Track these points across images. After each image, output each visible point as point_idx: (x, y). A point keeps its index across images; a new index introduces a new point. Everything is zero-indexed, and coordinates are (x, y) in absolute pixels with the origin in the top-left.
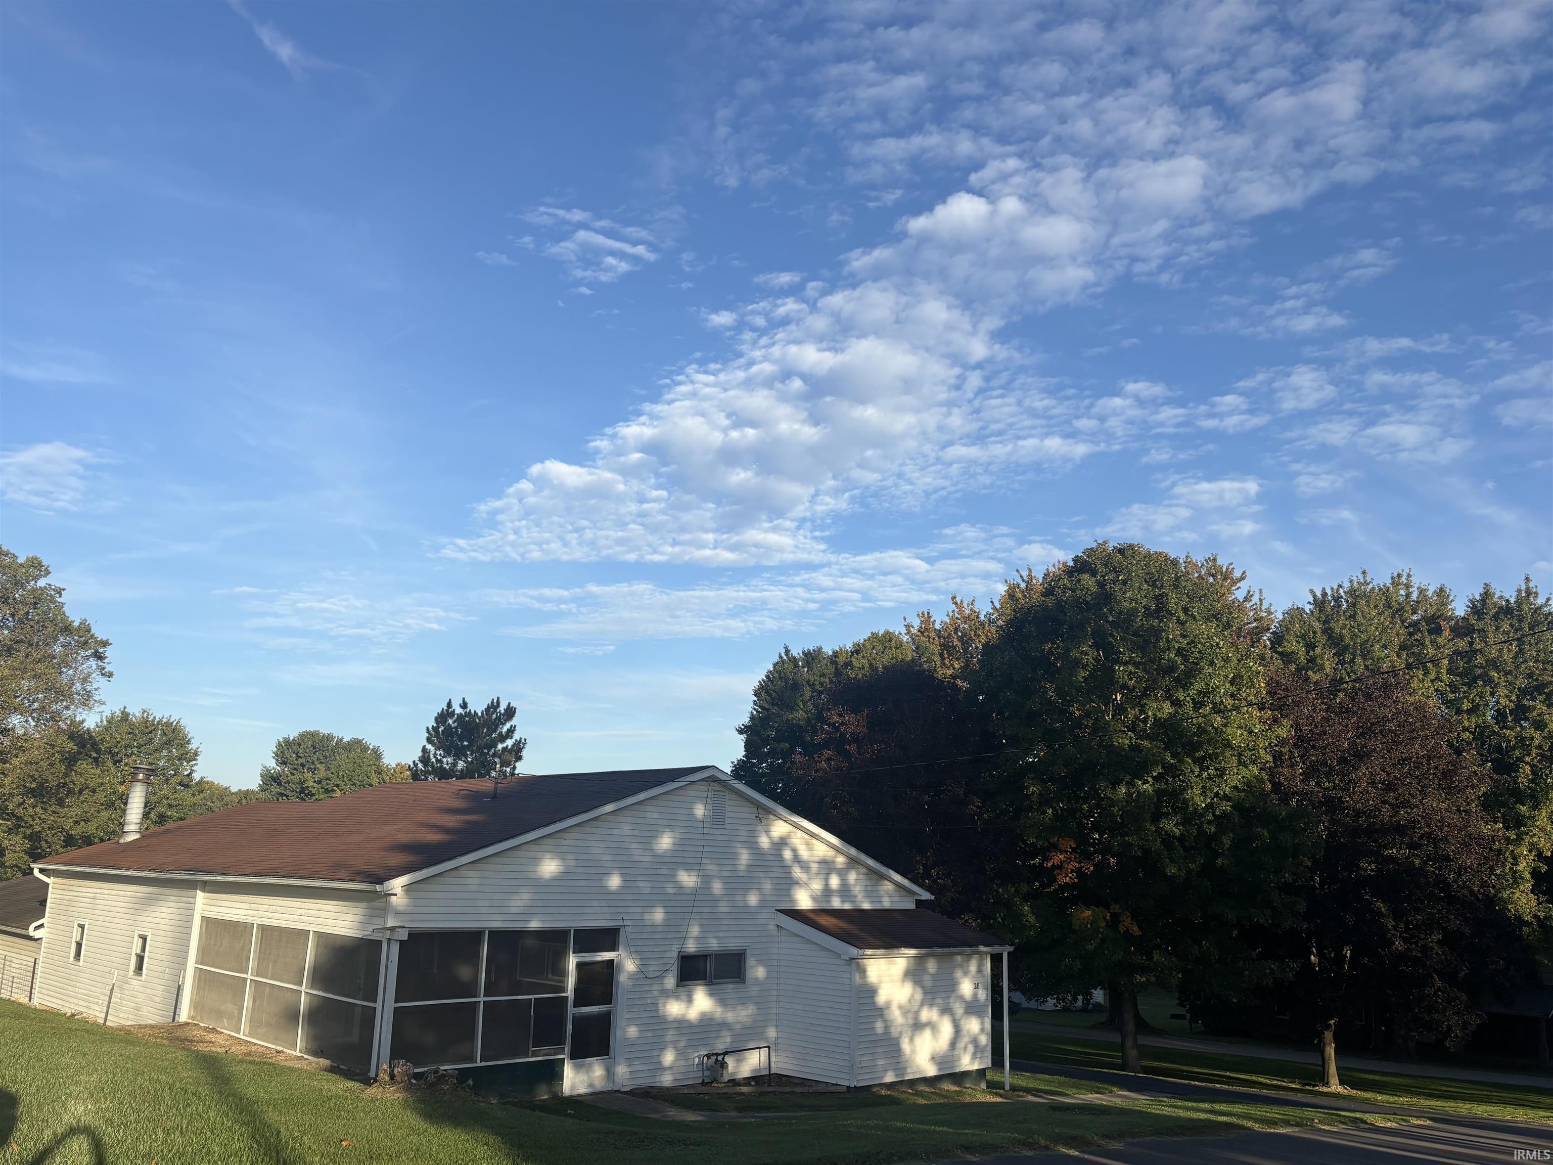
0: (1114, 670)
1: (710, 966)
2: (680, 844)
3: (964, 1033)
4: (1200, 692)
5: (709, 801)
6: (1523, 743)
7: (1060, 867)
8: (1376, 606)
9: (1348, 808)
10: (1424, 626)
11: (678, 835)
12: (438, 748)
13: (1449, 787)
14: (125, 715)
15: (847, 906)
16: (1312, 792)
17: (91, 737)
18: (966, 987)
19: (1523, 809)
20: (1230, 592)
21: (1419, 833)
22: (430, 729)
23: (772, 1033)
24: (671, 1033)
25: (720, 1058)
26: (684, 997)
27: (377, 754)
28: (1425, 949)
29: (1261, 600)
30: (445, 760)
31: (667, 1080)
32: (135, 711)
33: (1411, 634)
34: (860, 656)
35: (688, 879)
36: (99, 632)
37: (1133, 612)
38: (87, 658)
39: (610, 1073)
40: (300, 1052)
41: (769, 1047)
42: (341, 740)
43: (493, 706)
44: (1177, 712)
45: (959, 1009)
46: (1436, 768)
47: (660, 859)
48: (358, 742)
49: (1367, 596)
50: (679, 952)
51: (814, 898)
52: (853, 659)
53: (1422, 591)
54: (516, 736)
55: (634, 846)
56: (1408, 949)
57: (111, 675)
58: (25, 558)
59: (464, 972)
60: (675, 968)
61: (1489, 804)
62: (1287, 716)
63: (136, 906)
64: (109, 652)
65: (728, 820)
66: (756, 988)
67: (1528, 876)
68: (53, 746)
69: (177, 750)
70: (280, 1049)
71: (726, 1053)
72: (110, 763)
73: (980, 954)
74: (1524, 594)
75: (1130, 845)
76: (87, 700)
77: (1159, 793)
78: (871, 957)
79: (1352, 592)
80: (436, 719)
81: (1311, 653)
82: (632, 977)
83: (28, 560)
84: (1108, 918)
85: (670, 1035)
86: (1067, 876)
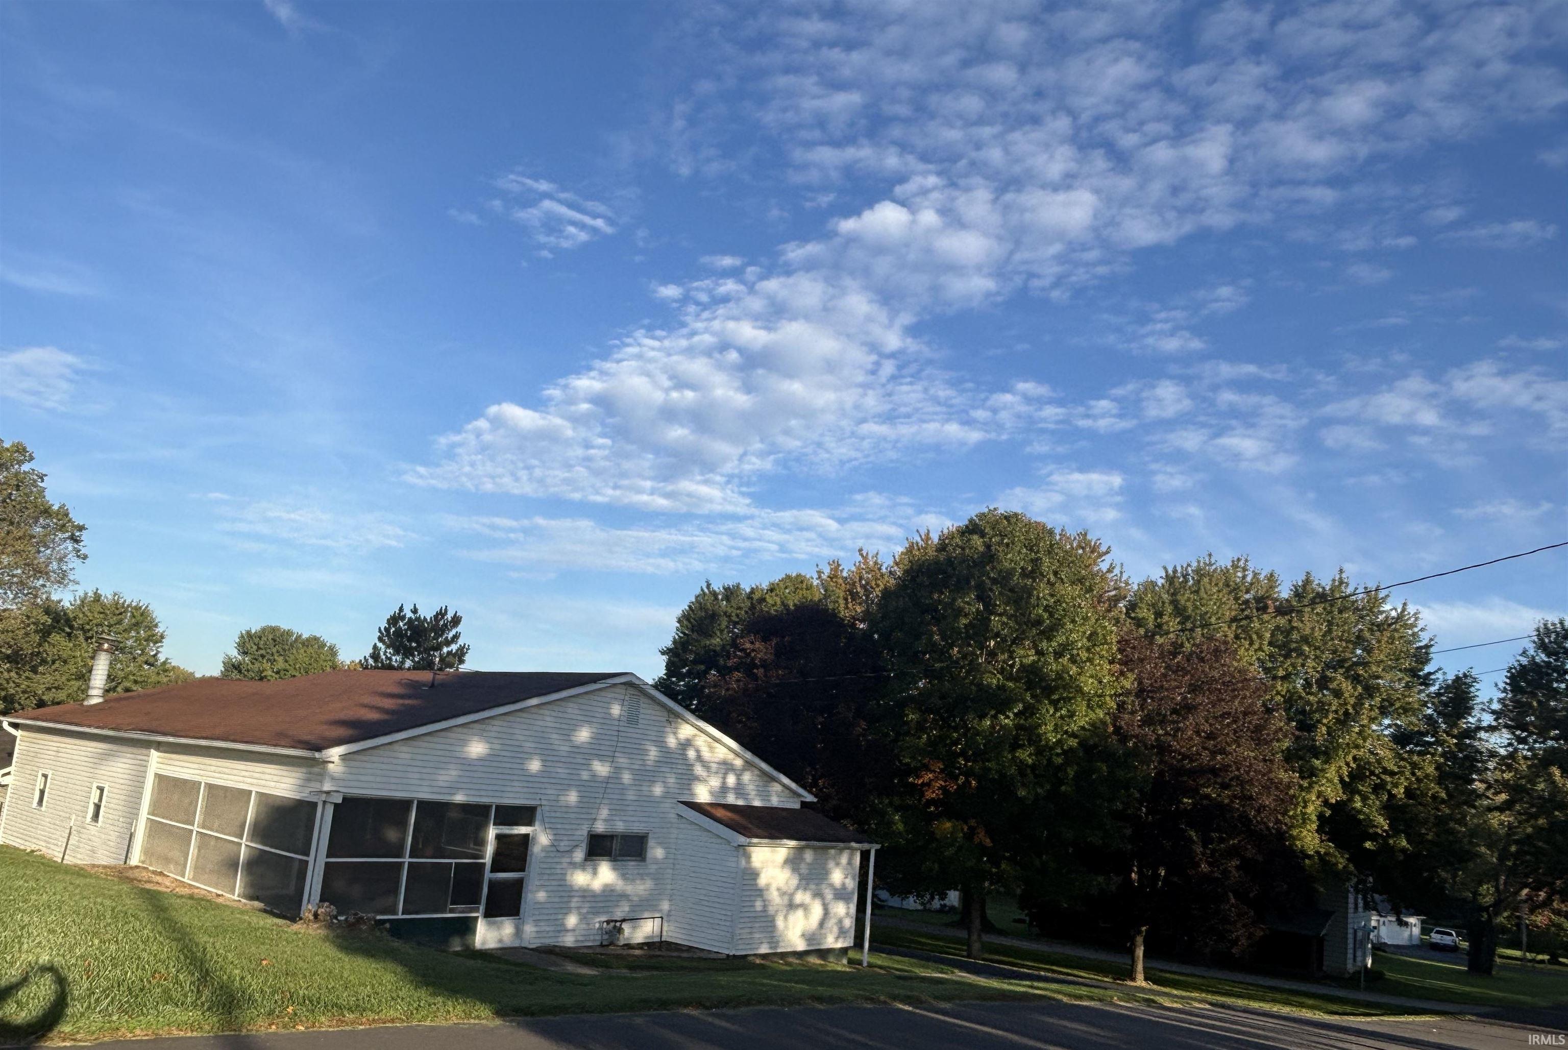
0: (990, 620)
1: (616, 845)
2: (597, 739)
3: (832, 915)
4: (1060, 645)
5: (626, 703)
6: (1322, 707)
7: (928, 784)
8: (1216, 585)
9: (1175, 751)
10: (1253, 605)
11: (595, 730)
12: (388, 647)
13: (1259, 739)
14: (97, 597)
15: (740, 802)
16: (1147, 735)
17: (65, 614)
18: (837, 876)
19: (1317, 763)
20: (1095, 563)
21: (1231, 775)
22: (382, 629)
23: (665, 906)
24: (575, 899)
25: (618, 924)
26: (590, 870)
27: (333, 651)
28: (1225, 872)
29: (1121, 573)
30: (394, 658)
31: (569, 941)
32: (107, 594)
33: (1243, 610)
34: (773, 594)
35: (601, 769)
36: (77, 518)
37: (1010, 573)
38: (65, 540)
39: (518, 932)
40: (239, 896)
41: (662, 918)
42: (300, 636)
43: (441, 614)
44: (1039, 660)
45: (829, 896)
46: (1250, 722)
47: (577, 749)
48: (316, 639)
49: (1210, 575)
50: (589, 832)
51: (712, 793)
52: (767, 596)
53: (1255, 575)
54: (461, 642)
55: (555, 736)
56: (1212, 872)
57: (85, 557)
58: (11, 444)
59: (392, 835)
60: (584, 846)
61: (1289, 757)
62: (1132, 670)
63: (95, 761)
64: (84, 536)
65: (640, 721)
66: (655, 867)
67: (1314, 818)
68: (28, 617)
69: (145, 632)
70: (220, 892)
71: (624, 920)
72: (82, 638)
73: (853, 850)
74: (1337, 583)
75: (990, 769)
76: (62, 579)
77: (1018, 727)
78: (755, 845)
79: (1198, 571)
80: (388, 620)
81: (1159, 620)
82: (544, 849)
83: (13, 446)
84: (966, 830)
85: (575, 902)
86: (934, 792)
